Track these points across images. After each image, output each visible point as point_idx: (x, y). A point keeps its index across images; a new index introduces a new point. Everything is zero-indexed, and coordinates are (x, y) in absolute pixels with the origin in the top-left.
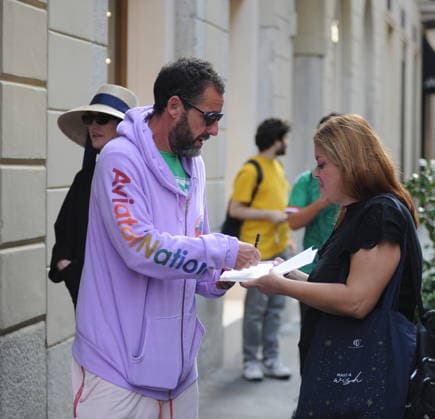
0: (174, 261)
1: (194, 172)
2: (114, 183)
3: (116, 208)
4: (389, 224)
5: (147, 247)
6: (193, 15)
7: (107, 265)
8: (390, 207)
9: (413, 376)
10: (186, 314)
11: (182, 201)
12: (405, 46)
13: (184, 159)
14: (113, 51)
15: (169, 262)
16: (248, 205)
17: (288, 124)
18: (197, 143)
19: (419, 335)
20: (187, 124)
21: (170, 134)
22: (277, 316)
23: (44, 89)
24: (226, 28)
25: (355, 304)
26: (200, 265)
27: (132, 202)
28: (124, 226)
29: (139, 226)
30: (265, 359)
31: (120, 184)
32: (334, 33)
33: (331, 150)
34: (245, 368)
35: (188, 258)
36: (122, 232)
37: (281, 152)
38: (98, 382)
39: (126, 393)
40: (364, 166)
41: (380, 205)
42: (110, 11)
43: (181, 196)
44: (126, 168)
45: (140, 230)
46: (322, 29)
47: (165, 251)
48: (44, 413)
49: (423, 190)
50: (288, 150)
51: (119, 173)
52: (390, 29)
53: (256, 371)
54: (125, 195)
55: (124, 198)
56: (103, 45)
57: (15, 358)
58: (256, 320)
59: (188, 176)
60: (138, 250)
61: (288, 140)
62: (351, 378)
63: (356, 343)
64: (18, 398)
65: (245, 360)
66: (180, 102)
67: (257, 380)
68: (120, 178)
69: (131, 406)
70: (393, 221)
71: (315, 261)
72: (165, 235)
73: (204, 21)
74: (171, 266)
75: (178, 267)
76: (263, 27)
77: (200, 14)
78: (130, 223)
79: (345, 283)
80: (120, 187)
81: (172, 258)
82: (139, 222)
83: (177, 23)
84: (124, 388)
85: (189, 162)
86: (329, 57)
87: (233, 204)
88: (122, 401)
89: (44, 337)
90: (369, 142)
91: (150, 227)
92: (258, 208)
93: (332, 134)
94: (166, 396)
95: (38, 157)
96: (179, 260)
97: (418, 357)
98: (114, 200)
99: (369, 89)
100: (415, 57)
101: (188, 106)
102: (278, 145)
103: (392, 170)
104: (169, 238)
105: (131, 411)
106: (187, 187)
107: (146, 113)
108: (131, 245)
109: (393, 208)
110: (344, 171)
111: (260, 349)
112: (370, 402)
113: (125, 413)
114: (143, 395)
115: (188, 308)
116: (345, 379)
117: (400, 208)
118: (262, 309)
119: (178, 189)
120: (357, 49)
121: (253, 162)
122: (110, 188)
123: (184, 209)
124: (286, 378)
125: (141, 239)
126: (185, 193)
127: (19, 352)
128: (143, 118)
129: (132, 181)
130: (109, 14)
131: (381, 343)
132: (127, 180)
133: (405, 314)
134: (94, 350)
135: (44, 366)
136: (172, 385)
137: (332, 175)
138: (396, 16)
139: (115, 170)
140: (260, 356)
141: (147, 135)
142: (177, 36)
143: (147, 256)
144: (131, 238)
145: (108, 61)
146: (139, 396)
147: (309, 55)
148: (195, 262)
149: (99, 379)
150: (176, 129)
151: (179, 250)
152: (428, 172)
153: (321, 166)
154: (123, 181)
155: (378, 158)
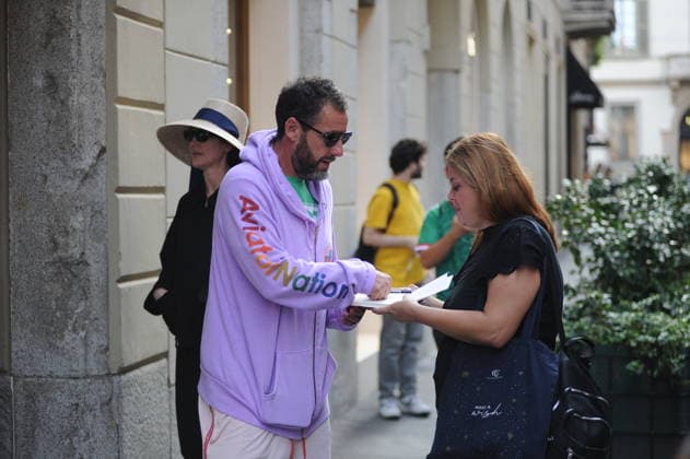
0: (313, 285)
1: (323, 197)
2: (243, 211)
3: (248, 236)
4: (530, 248)
5: (285, 275)
6: (319, 31)
7: (236, 300)
8: (528, 230)
9: (555, 407)
10: (318, 347)
11: (311, 228)
12: (547, 58)
13: (311, 183)
14: (234, 71)
15: (308, 288)
16: (383, 231)
17: (424, 145)
18: (321, 165)
19: (561, 365)
20: (307, 147)
21: (292, 157)
22: (414, 350)
23: (161, 113)
24: (355, 43)
25: (493, 332)
26: (339, 287)
27: (263, 229)
28: (259, 254)
29: (275, 253)
30: (402, 396)
31: (249, 211)
32: (471, 46)
33: (466, 171)
34: (382, 405)
35: (326, 281)
36: (257, 261)
37: (417, 175)
38: (229, 422)
39: (257, 432)
40: (501, 187)
41: (518, 228)
42: (230, 27)
43: (310, 223)
44: (252, 194)
45: (275, 257)
46: (457, 42)
47: (303, 276)
48: (168, 456)
49: (567, 212)
50: (425, 173)
51: (246, 200)
52: (531, 41)
53: (392, 409)
54: (255, 222)
55: (255, 226)
56: (223, 65)
57: (136, 398)
58: (394, 355)
59: (316, 202)
60: (275, 278)
61: (425, 162)
62: (490, 411)
63: (495, 373)
64: (140, 440)
65: (382, 397)
66: (298, 124)
67: (394, 419)
68: (248, 205)
69: (263, 447)
70: (533, 244)
71: (450, 288)
72: (300, 261)
73: (331, 37)
74: (310, 291)
75: (316, 292)
76: (394, 42)
77: (326, 30)
78: (265, 250)
79: (482, 310)
80: (249, 215)
81: (311, 282)
82: (274, 249)
83: (302, 38)
84: (256, 426)
85: (317, 187)
86: (466, 71)
87: (367, 231)
88: (255, 440)
89: (166, 376)
90: (507, 163)
91: (285, 254)
92: (395, 234)
93: (467, 154)
94: (298, 435)
95: (157, 185)
96: (317, 285)
97: (560, 386)
98: (244, 228)
99: (510, 105)
100: (559, 70)
101: (306, 127)
102: (413, 167)
103: (531, 191)
104: (305, 264)
105: (264, 452)
106: (315, 213)
107: (270, 137)
108: (268, 273)
109: (532, 231)
110: (480, 193)
111: (397, 385)
112: (510, 436)
113: (257, 453)
114: (275, 435)
115: (319, 341)
116: (484, 412)
117: (539, 232)
118: (400, 342)
119: (307, 216)
120: (495, 62)
121: (387, 185)
122: (238, 217)
123: (313, 237)
124: (425, 415)
125: (278, 266)
126: (314, 220)
127: (140, 391)
128: (267, 142)
129: (261, 208)
130: (229, 31)
131: (521, 373)
132: (255, 207)
133: (546, 343)
134: (223, 389)
135: (167, 406)
136: (306, 423)
137: (468, 198)
138: (537, 27)
139: (241, 198)
140: (397, 392)
141: (272, 160)
142: (302, 52)
143: (285, 285)
144: (266, 266)
145: (229, 81)
146: (271, 435)
147: (443, 71)
148: (334, 284)
149: (229, 418)
150: (297, 152)
151: (317, 274)
152: (573, 192)
153: (456, 188)
154: (252, 209)
155: (515, 178)
